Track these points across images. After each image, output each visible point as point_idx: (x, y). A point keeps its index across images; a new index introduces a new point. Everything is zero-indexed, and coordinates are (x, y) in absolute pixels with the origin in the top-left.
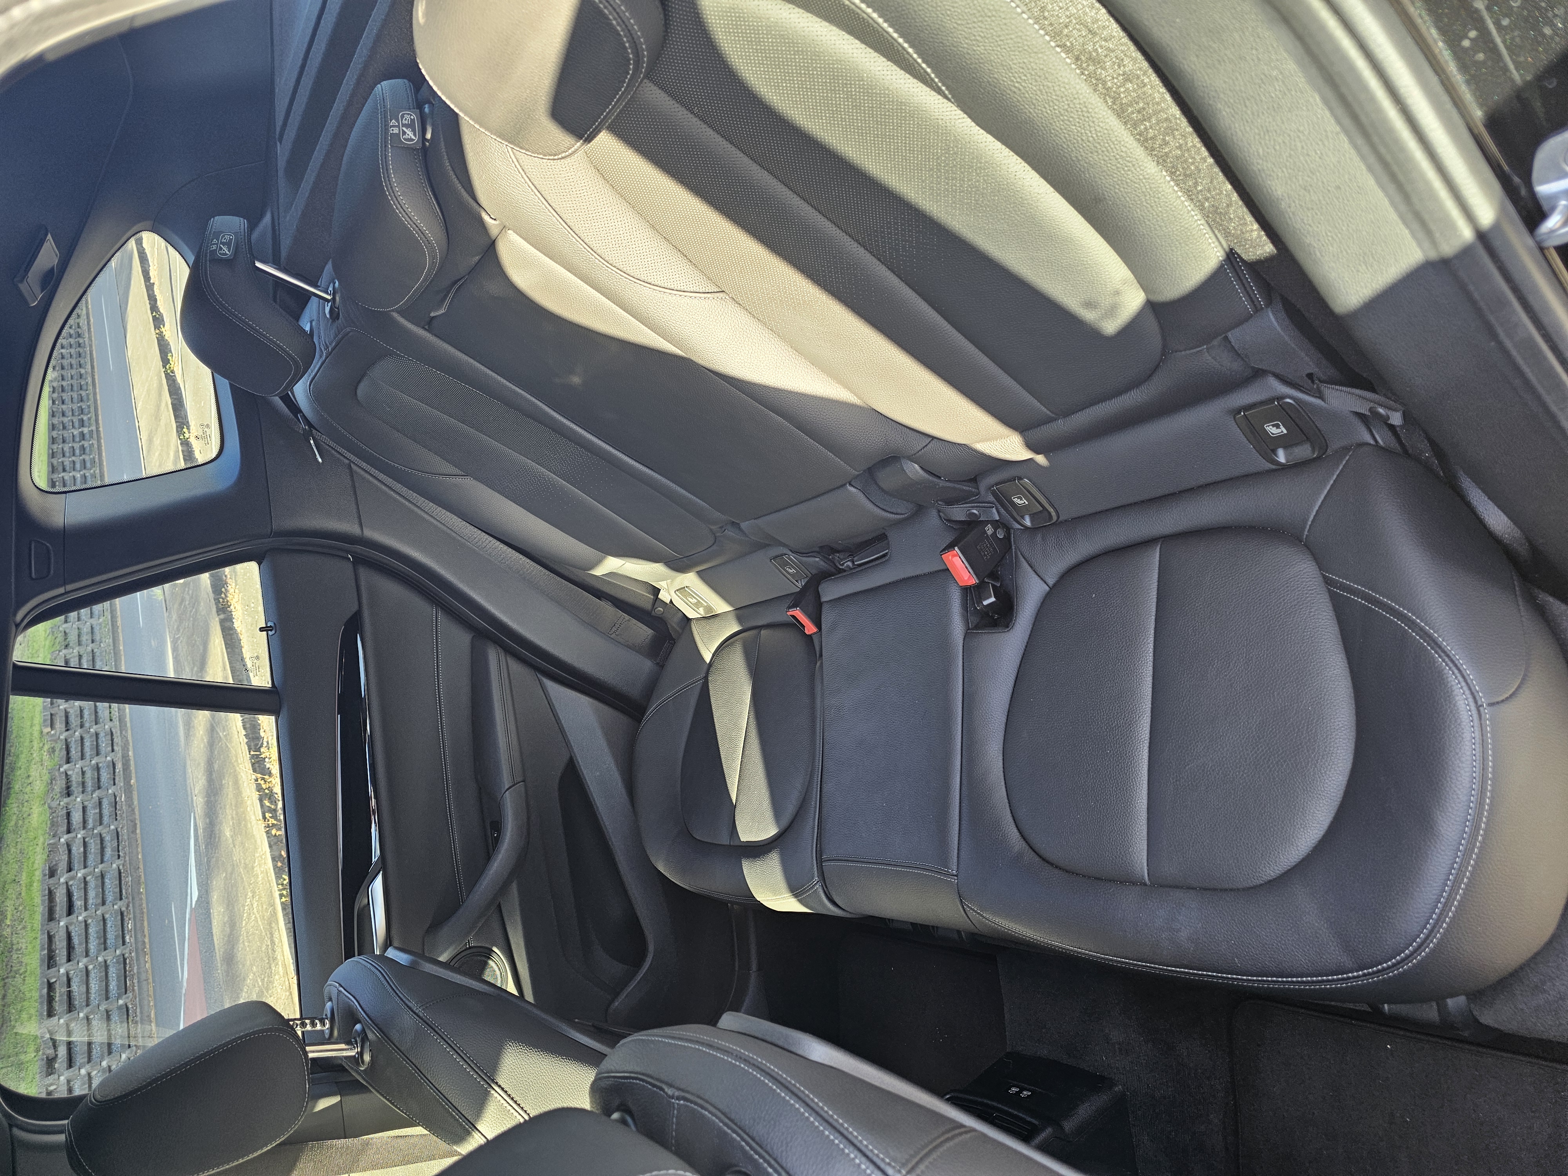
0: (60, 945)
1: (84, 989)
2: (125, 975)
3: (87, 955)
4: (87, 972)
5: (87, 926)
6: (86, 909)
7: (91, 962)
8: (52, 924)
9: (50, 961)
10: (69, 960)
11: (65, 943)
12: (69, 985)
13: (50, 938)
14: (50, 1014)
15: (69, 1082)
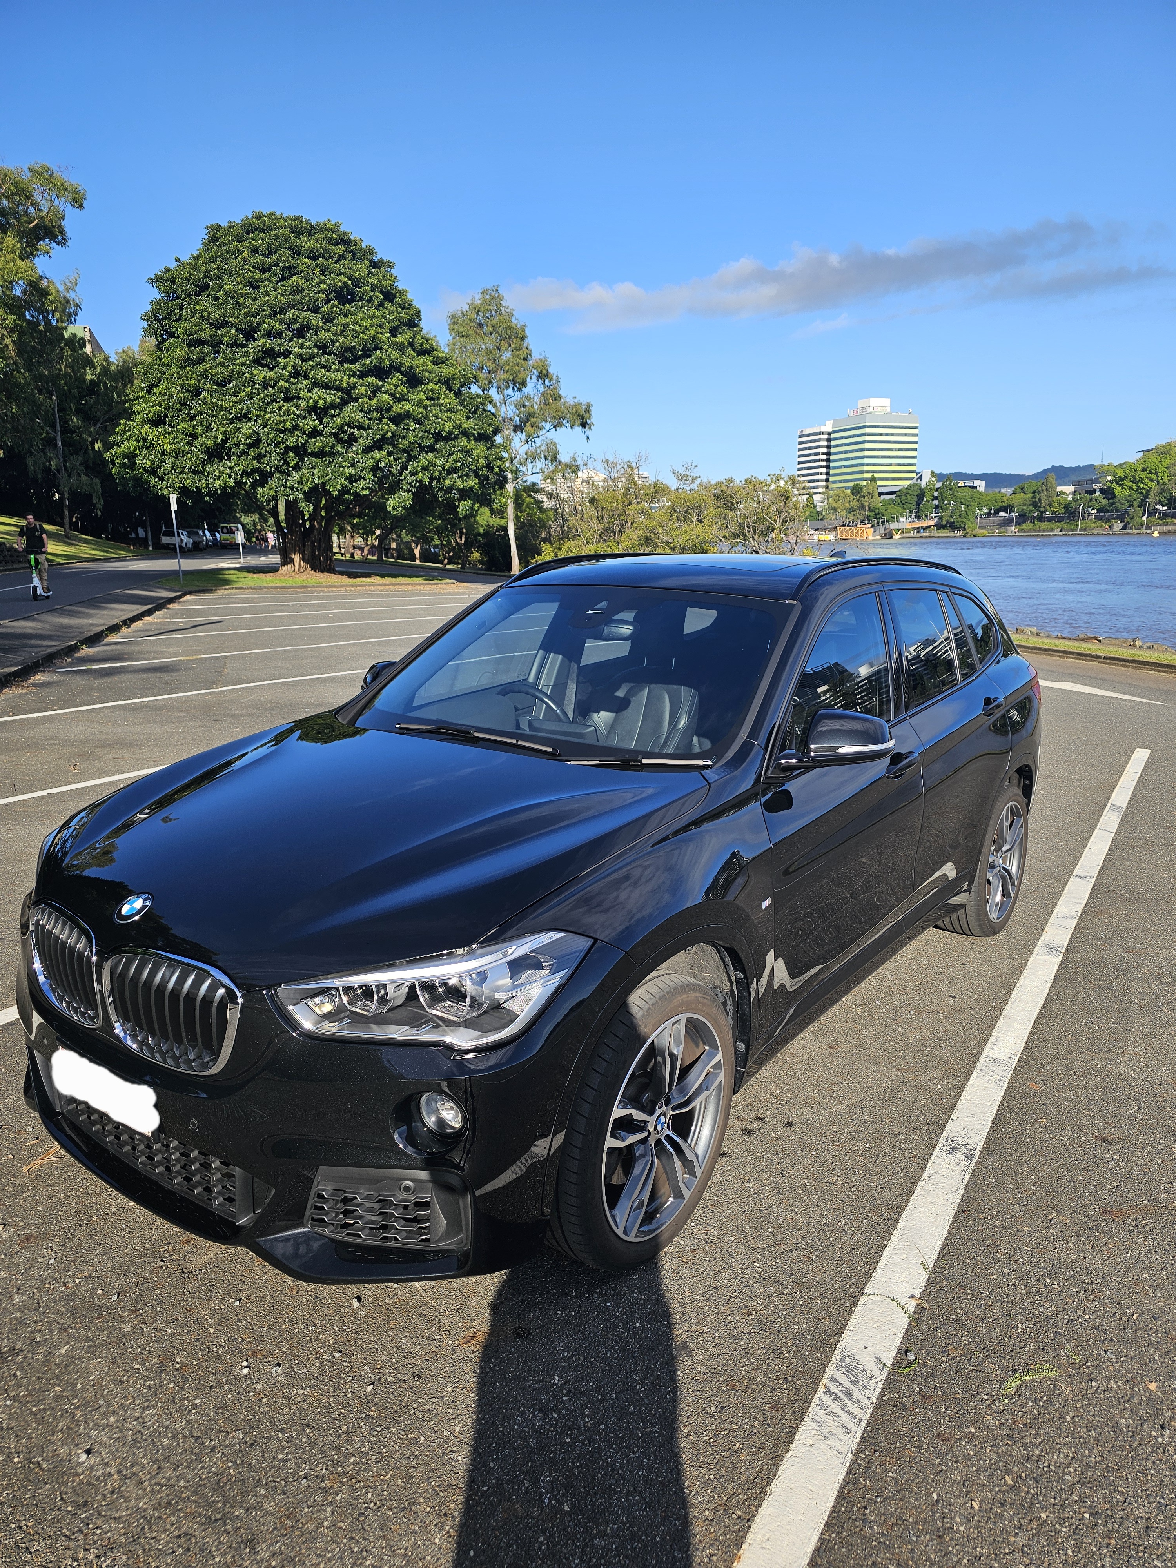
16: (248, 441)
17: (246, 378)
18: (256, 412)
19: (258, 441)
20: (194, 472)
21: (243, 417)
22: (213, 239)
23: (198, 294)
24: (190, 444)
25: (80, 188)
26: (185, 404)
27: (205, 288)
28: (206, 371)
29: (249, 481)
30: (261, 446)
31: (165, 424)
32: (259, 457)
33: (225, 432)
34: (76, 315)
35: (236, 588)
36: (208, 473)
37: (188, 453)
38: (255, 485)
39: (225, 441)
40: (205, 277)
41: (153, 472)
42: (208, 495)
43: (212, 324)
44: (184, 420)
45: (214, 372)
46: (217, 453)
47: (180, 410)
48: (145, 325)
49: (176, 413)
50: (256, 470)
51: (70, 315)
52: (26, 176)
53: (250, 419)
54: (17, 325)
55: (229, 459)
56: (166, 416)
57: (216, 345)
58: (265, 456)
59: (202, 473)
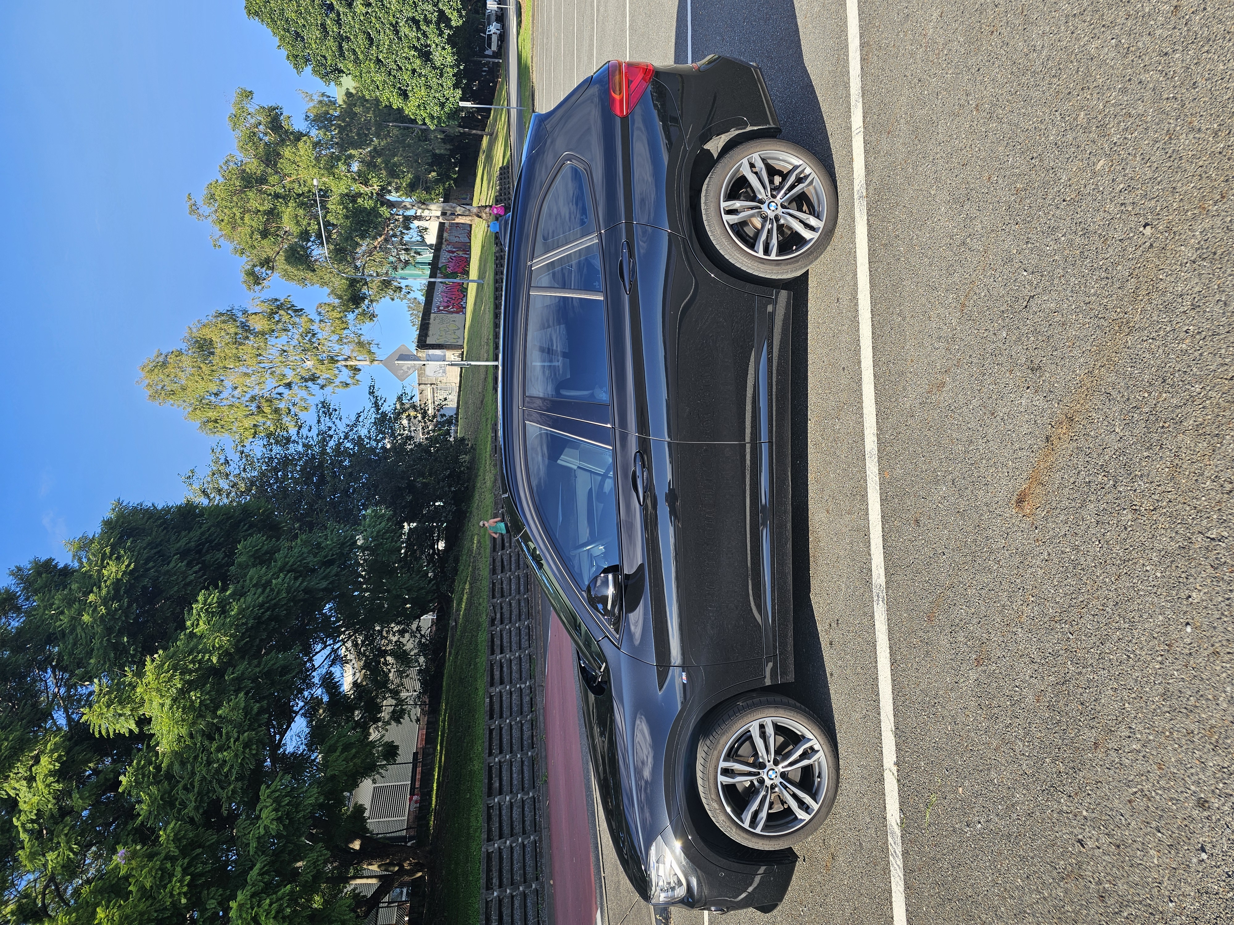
0: (498, 564)
1: (508, 587)
2: (527, 583)
3: (510, 571)
4: (510, 580)
5: (511, 557)
6: (510, 548)
7: (512, 574)
8: (495, 553)
9: (494, 571)
10: (502, 572)
11: (500, 564)
12: (502, 585)
13: (494, 560)
14: (494, 597)
15: (501, 631)
16: (414, 29)
17: (364, 19)
18: (391, 18)
19: (413, 19)
20: (441, 76)
21: (395, 28)
22: (256, 14)
23: (303, 39)
24: (420, 75)
25: (238, 91)
26: (390, 72)
27: (297, 35)
28: (362, 52)
29: (447, 32)
30: (417, 18)
31: (406, 90)
32: (428, 22)
33: (409, 47)
34: (329, 97)
35: (532, 63)
36: (442, 65)
37: (427, 78)
38: (449, 27)
39: (415, 48)
40: (288, 32)
41: (442, 105)
42: (458, 67)
43: (324, 37)
44: (401, 75)
45: (362, 47)
46: (425, 55)
47: (395, 76)
48: (332, 83)
49: (397, 80)
50: (438, 24)
51: (330, 101)
52: (238, 133)
53: (397, 23)
54: (345, 162)
55: (430, 46)
56: (400, 88)
57: (341, 39)
58: (426, 15)
59: (441, 70)
